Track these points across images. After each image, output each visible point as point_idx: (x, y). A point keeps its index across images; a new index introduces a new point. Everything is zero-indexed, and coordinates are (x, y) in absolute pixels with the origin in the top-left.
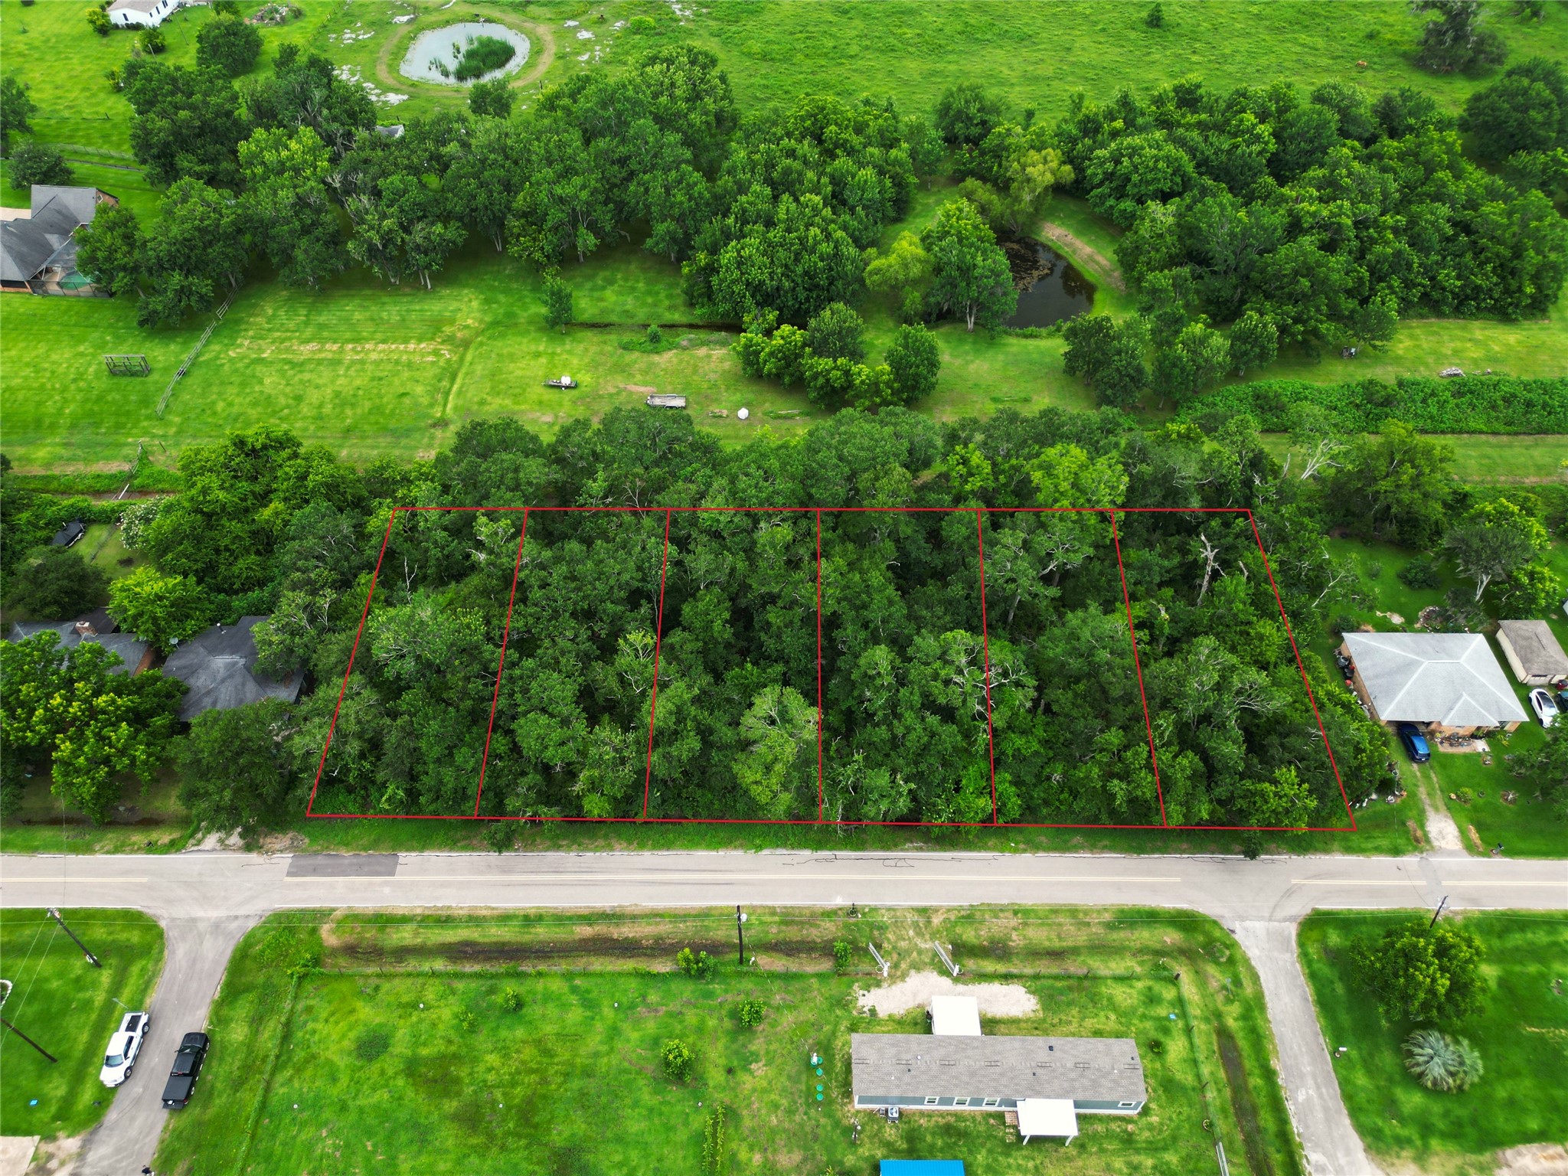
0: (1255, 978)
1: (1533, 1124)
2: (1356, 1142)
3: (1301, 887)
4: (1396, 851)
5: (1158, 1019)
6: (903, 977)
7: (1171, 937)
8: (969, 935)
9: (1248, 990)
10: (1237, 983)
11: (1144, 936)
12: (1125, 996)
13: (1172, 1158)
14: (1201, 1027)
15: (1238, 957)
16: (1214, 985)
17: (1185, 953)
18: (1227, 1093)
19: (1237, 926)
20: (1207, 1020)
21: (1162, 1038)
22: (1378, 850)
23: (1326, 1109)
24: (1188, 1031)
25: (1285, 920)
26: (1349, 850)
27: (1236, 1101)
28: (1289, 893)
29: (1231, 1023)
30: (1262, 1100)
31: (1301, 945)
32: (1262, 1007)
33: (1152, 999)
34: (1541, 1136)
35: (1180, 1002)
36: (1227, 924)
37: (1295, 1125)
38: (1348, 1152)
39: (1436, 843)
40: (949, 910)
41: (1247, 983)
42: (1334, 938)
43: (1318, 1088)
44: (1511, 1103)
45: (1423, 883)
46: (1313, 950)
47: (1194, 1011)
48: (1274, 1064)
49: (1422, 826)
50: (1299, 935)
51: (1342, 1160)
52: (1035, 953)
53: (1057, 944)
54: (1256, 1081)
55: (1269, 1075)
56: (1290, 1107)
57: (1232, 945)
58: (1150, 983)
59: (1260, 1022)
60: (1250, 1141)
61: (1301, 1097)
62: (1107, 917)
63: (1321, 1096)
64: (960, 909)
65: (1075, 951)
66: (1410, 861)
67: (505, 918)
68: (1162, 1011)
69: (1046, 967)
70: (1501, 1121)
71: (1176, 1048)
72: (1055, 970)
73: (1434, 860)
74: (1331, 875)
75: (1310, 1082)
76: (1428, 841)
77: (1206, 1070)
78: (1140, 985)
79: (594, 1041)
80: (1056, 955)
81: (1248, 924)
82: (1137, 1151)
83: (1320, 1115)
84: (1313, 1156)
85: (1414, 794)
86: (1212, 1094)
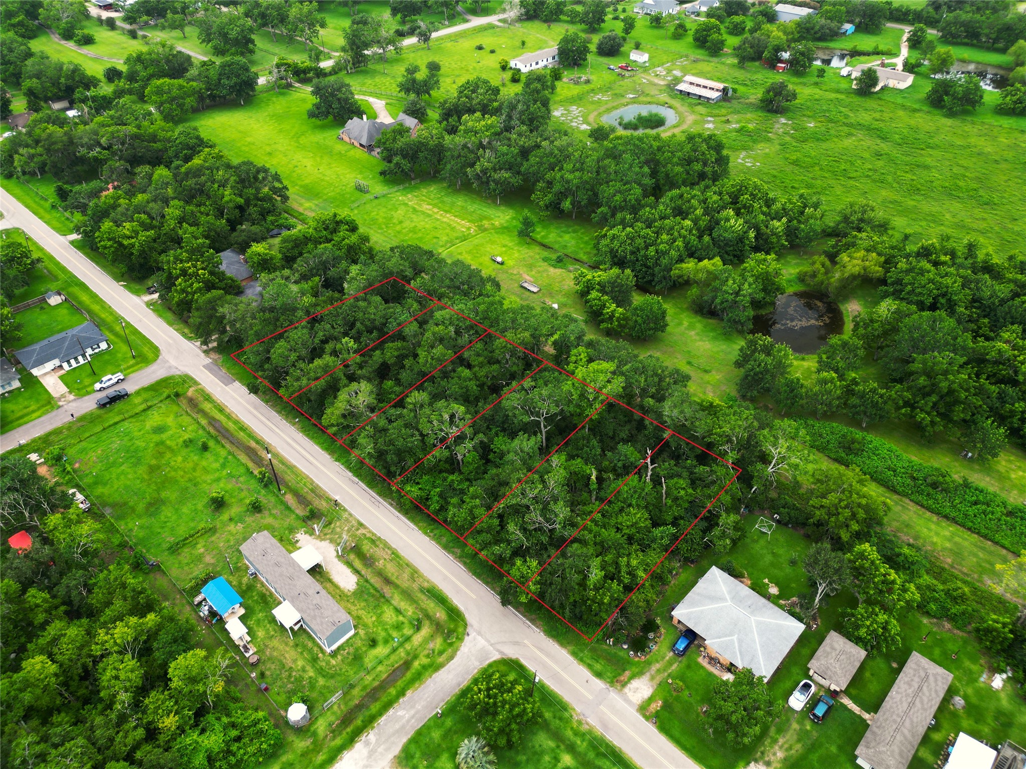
0: (452, 658)
2: (396, 750)
3: (525, 645)
4: (599, 675)
5: (390, 636)
6: (322, 540)
7: (441, 614)
8: (366, 547)
9: (441, 660)
10: (441, 653)
11: (431, 605)
12: (389, 616)
13: (321, 681)
14: (402, 653)
15: (455, 645)
16: (431, 645)
17: (438, 627)
18: (376, 683)
19: (473, 634)
20: (408, 654)
21: (380, 643)
22: (590, 667)
23: (403, 727)
24: (394, 650)
25: (498, 651)
26: (574, 654)
27: (375, 690)
28: (516, 643)
29: (416, 664)
30: (384, 699)
31: (490, 666)
32: (436, 670)
33: (398, 627)
35: (408, 639)
36: (469, 630)
37: (382, 720)
38: (387, 750)
39: (626, 690)
40: (370, 532)
41: (444, 656)
43: (413, 717)
45: (591, 698)
47: (408, 646)
48: (409, 693)
49: (633, 677)
50: (495, 662)
52: (380, 574)
53: (393, 579)
54: (393, 691)
55: (402, 693)
56: (391, 712)
57: (460, 639)
58: (406, 621)
59: (427, 674)
60: (359, 707)
61: (400, 713)
62: (426, 585)
63: (408, 721)
64: (374, 534)
65: (397, 586)
66: (600, 684)
67: (237, 422)
68: (395, 634)
69: (375, 581)
71: (381, 651)
72: (377, 586)
73: (613, 695)
74: (548, 655)
75: (412, 712)
76: (624, 686)
77: (380, 668)
78: (401, 618)
79: (209, 478)
80: (388, 581)
81: (479, 638)
82: (313, 666)
83: (397, 726)
84: (371, 736)
85: (649, 663)
86: (369, 678)
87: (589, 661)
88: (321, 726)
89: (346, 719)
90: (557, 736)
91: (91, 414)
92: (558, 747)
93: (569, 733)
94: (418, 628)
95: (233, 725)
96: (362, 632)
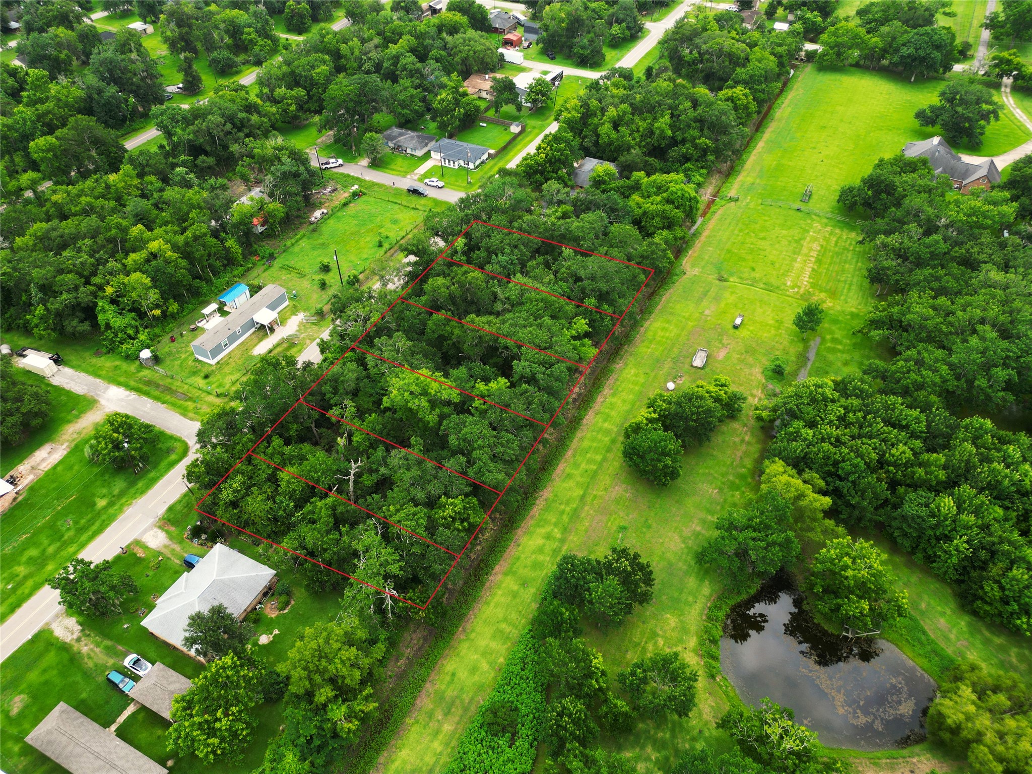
1: (59, 469)
4: (171, 509)
5: (213, 384)
6: (300, 326)
9: (191, 415)
12: (230, 379)
13: (177, 363)
14: (196, 393)
16: (204, 407)
18: (174, 388)
20: (198, 397)
21: (207, 381)
22: (179, 501)
23: (138, 409)
24: (200, 389)
27: (170, 389)
29: (188, 403)
30: (161, 395)
31: (184, 441)
32: (181, 414)
33: (220, 385)
34: (55, 468)
35: (209, 393)
37: (145, 398)
39: (156, 529)
42: (173, 457)
44: (71, 468)
45: (150, 507)
46: (177, 445)
47: (203, 395)
48: (164, 406)
49: (167, 532)
51: (123, 403)
54: (168, 398)
55: (165, 402)
56: (151, 401)
58: (225, 388)
59: (178, 410)
60: (158, 386)
61: (149, 405)
63: (142, 411)
66: (162, 510)
68: (214, 386)
70: (73, 459)
71: (200, 382)
73: (151, 521)
76: (160, 527)
77: (186, 387)
78: (228, 385)
84: (133, 396)
85: (181, 542)
86: (179, 383)
87: (184, 501)
88: (146, 373)
89: (149, 383)
90: (122, 494)
91: (402, 190)
92: (114, 496)
93: (123, 500)
94: (218, 396)
95: (137, 332)
96: (214, 368)
